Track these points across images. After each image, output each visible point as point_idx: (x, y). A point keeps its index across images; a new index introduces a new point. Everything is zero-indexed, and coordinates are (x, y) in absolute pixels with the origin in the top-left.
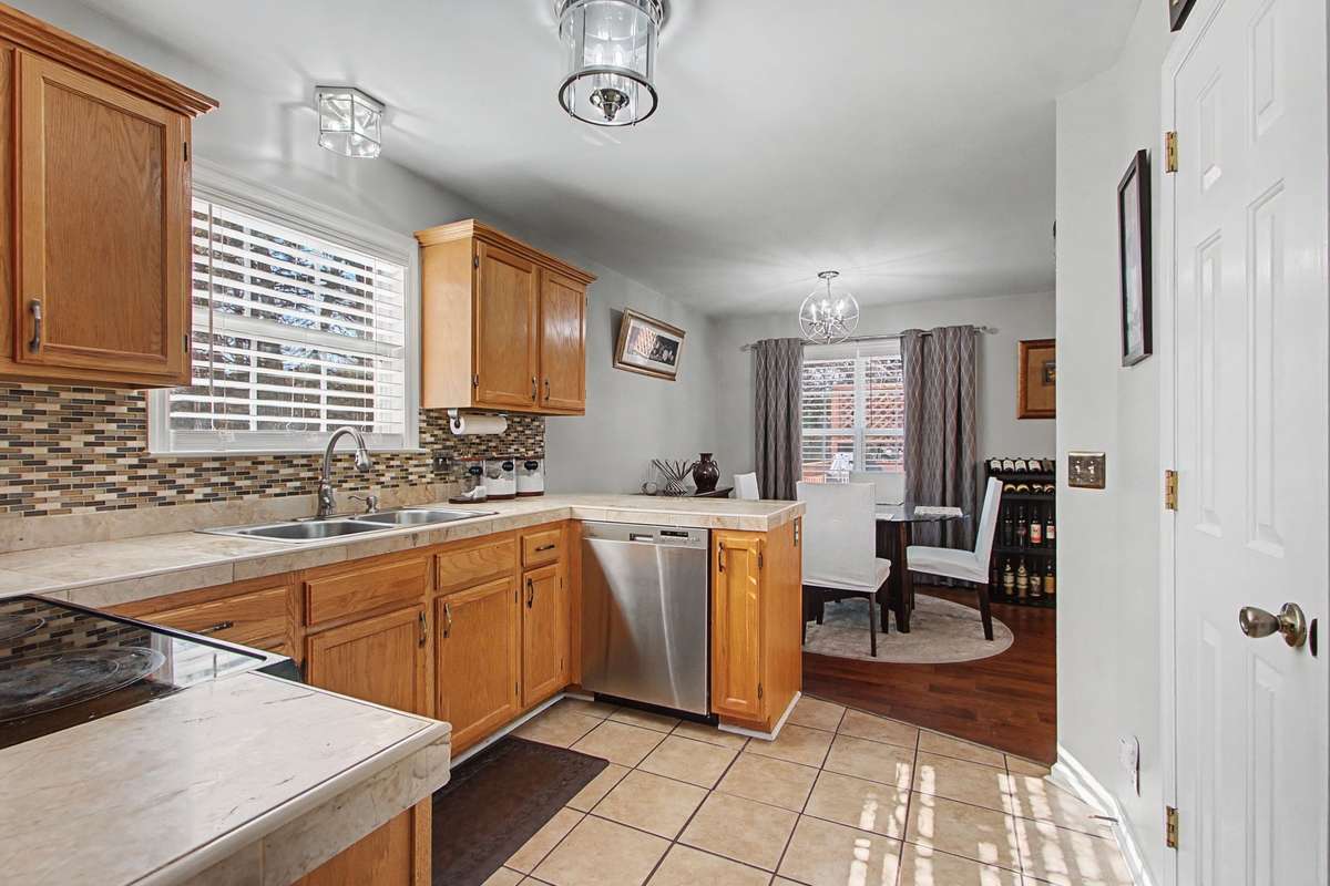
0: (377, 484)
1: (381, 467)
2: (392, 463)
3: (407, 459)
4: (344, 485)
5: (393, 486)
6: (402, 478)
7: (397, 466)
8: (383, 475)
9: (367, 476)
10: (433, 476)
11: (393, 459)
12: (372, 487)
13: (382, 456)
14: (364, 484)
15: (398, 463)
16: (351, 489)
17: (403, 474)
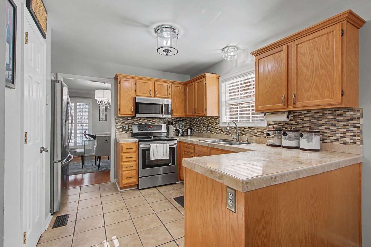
0: (255, 135)
1: (256, 131)
2: (259, 130)
3: (263, 129)
4: (247, 135)
5: (259, 137)
6: (262, 135)
7: (260, 131)
8: (256, 133)
9: (252, 133)
10: (273, 135)
11: (259, 129)
12: (253, 136)
13: (256, 128)
14: (251, 135)
15: (261, 130)
16: (248, 136)
17: (262, 134)
